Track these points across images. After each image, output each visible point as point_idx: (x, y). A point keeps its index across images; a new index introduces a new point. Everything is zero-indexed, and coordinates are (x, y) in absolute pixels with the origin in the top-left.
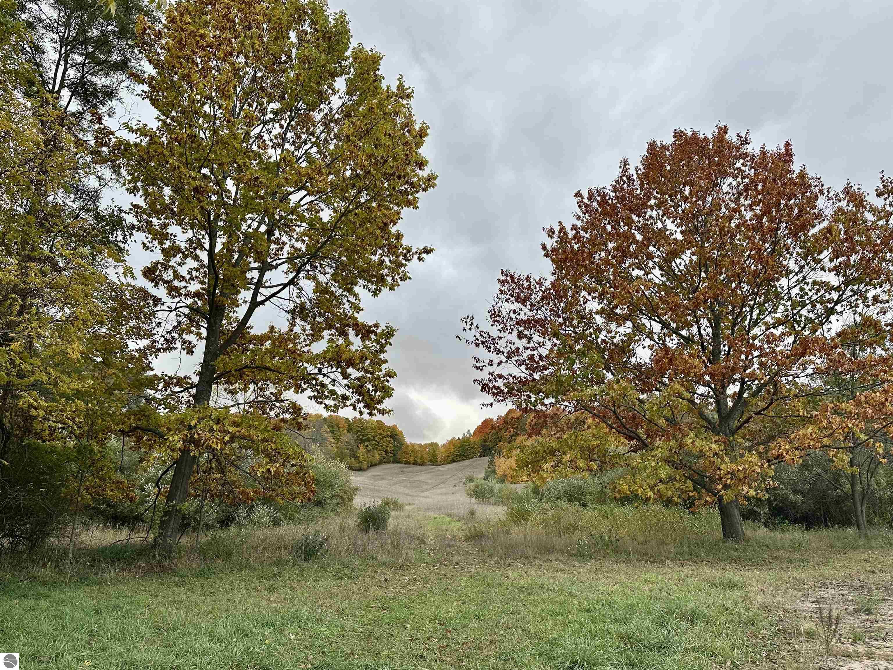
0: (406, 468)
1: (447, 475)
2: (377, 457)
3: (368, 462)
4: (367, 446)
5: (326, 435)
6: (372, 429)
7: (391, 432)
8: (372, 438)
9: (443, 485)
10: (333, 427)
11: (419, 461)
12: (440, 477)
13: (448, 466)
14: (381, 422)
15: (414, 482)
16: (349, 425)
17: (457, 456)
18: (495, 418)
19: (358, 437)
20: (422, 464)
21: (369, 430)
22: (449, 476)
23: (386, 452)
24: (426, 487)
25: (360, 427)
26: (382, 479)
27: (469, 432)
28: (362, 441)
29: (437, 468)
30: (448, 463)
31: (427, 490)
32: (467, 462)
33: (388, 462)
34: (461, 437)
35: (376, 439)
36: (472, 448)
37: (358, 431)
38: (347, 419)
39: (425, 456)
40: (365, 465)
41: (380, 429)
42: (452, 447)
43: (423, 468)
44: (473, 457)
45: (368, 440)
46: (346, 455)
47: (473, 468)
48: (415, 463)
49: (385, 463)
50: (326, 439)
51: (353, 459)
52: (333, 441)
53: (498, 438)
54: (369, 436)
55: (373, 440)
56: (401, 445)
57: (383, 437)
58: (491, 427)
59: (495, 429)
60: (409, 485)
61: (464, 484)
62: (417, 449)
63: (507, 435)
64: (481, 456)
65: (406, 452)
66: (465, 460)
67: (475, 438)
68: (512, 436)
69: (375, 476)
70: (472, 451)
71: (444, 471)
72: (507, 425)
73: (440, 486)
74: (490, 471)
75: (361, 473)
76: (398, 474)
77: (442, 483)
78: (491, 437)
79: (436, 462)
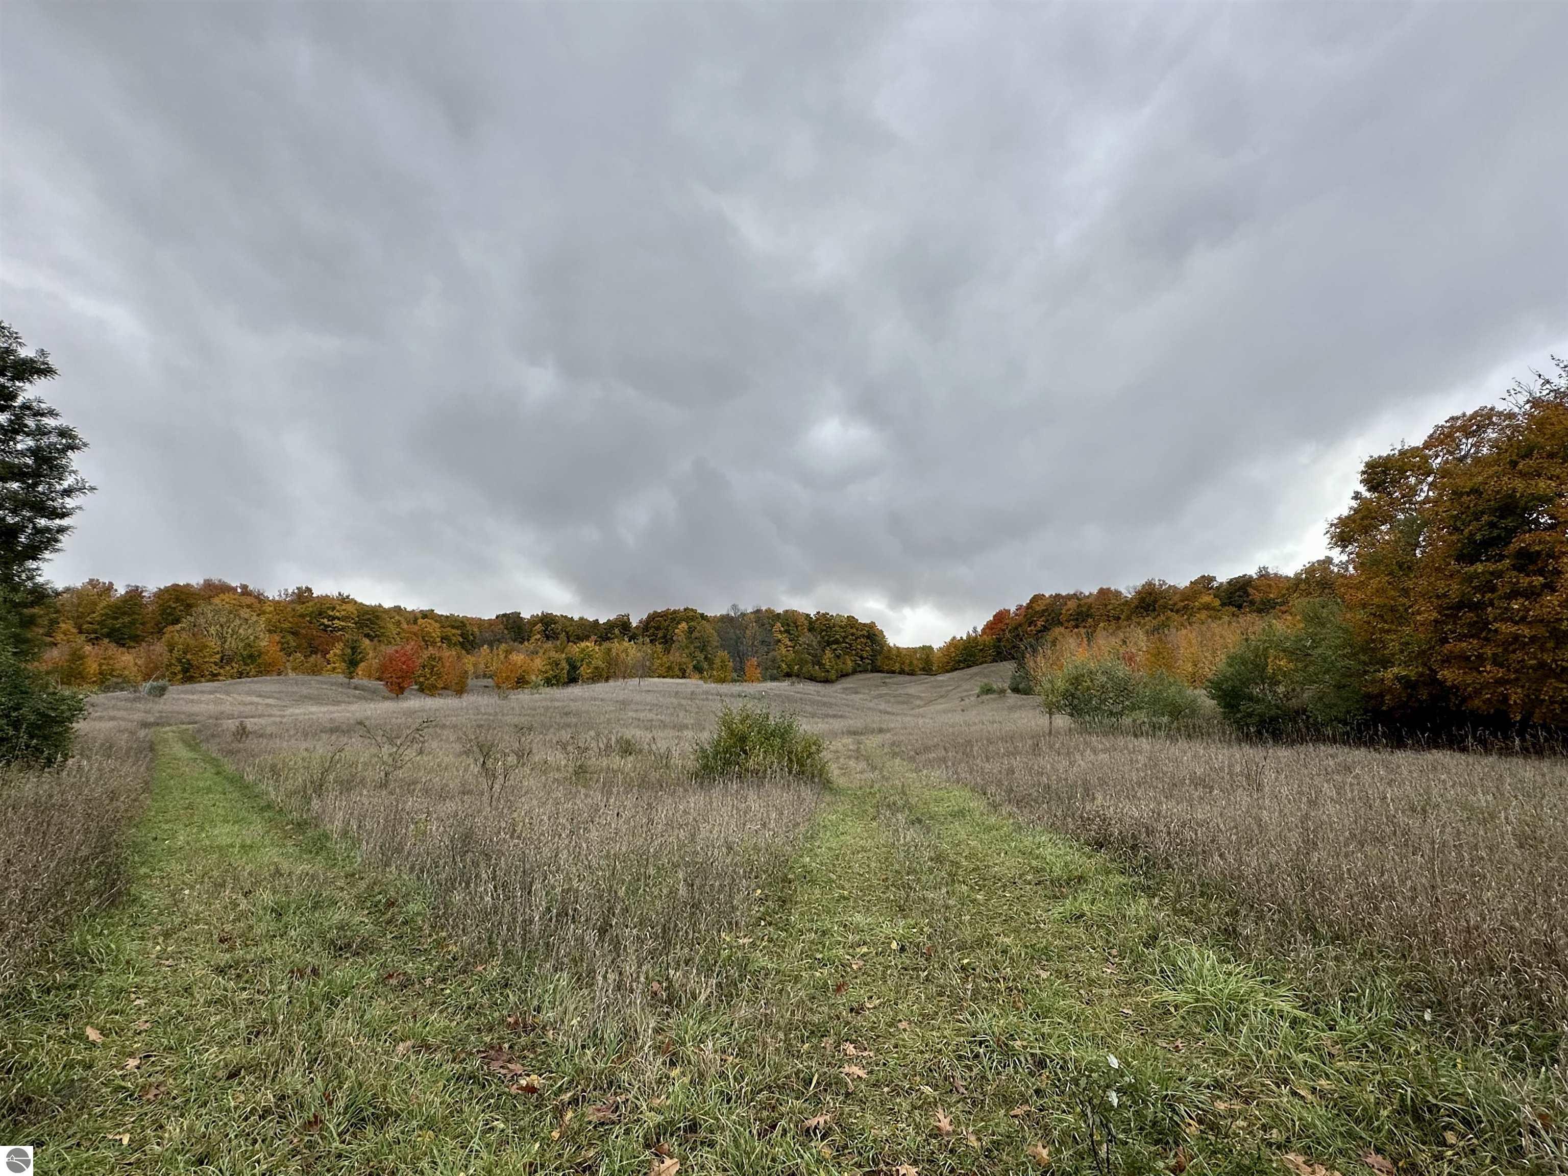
0: (890, 678)
1: (947, 686)
2: (850, 664)
3: (837, 670)
4: (836, 649)
5: (780, 636)
6: (841, 627)
7: (868, 632)
8: (841, 640)
9: (942, 700)
10: (788, 625)
11: (907, 669)
12: (939, 689)
13: (948, 675)
15: (900, 694)
16: (811, 623)
17: (960, 661)
18: (1013, 609)
19: (823, 638)
20: (912, 673)
21: (837, 628)
22: (950, 688)
23: (862, 658)
24: (918, 702)
25: (825, 625)
26: (857, 693)
27: (975, 630)
28: (829, 644)
29: (932, 678)
30: (948, 672)
31: (919, 707)
32: (974, 670)
33: (865, 671)
34: (965, 638)
35: (847, 640)
36: (981, 650)
37: (823, 630)
38: (808, 615)
39: (915, 662)
40: (833, 675)
41: (852, 628)
42: (953, 650)
43: (914, 678)
44: (981, 664)
45: (836, 642)
46: (807, 662)
47: (986, 676)
48: (902, 672)
49: (860, 672)
50: (779, 641)
51: (817, 667)
52: (789, 643)
53: (1018, 635)
54: (838, 637)
55: (843, 642)
56: (882, 648)
57: (856, 638)
58: (1007, 621)
59: (1013, 624)
60: (892, 700)
61: (978, 696)
62: (904, 652)
63: (1031, 631)
64: (994, 661)
65: (888, 658)
66: (971, 666)
67: (985, 636)
68: (1040, 631)
69: (846, 689)
70: (981, 654)
71: (943, 681)
72: (1032, 617)
73: (939, 701)
74: (1020, 676)
75: (827, 685)
76: (877, 686)
77: (942, 697)
78: (1008, 635)
79: (931, 669)
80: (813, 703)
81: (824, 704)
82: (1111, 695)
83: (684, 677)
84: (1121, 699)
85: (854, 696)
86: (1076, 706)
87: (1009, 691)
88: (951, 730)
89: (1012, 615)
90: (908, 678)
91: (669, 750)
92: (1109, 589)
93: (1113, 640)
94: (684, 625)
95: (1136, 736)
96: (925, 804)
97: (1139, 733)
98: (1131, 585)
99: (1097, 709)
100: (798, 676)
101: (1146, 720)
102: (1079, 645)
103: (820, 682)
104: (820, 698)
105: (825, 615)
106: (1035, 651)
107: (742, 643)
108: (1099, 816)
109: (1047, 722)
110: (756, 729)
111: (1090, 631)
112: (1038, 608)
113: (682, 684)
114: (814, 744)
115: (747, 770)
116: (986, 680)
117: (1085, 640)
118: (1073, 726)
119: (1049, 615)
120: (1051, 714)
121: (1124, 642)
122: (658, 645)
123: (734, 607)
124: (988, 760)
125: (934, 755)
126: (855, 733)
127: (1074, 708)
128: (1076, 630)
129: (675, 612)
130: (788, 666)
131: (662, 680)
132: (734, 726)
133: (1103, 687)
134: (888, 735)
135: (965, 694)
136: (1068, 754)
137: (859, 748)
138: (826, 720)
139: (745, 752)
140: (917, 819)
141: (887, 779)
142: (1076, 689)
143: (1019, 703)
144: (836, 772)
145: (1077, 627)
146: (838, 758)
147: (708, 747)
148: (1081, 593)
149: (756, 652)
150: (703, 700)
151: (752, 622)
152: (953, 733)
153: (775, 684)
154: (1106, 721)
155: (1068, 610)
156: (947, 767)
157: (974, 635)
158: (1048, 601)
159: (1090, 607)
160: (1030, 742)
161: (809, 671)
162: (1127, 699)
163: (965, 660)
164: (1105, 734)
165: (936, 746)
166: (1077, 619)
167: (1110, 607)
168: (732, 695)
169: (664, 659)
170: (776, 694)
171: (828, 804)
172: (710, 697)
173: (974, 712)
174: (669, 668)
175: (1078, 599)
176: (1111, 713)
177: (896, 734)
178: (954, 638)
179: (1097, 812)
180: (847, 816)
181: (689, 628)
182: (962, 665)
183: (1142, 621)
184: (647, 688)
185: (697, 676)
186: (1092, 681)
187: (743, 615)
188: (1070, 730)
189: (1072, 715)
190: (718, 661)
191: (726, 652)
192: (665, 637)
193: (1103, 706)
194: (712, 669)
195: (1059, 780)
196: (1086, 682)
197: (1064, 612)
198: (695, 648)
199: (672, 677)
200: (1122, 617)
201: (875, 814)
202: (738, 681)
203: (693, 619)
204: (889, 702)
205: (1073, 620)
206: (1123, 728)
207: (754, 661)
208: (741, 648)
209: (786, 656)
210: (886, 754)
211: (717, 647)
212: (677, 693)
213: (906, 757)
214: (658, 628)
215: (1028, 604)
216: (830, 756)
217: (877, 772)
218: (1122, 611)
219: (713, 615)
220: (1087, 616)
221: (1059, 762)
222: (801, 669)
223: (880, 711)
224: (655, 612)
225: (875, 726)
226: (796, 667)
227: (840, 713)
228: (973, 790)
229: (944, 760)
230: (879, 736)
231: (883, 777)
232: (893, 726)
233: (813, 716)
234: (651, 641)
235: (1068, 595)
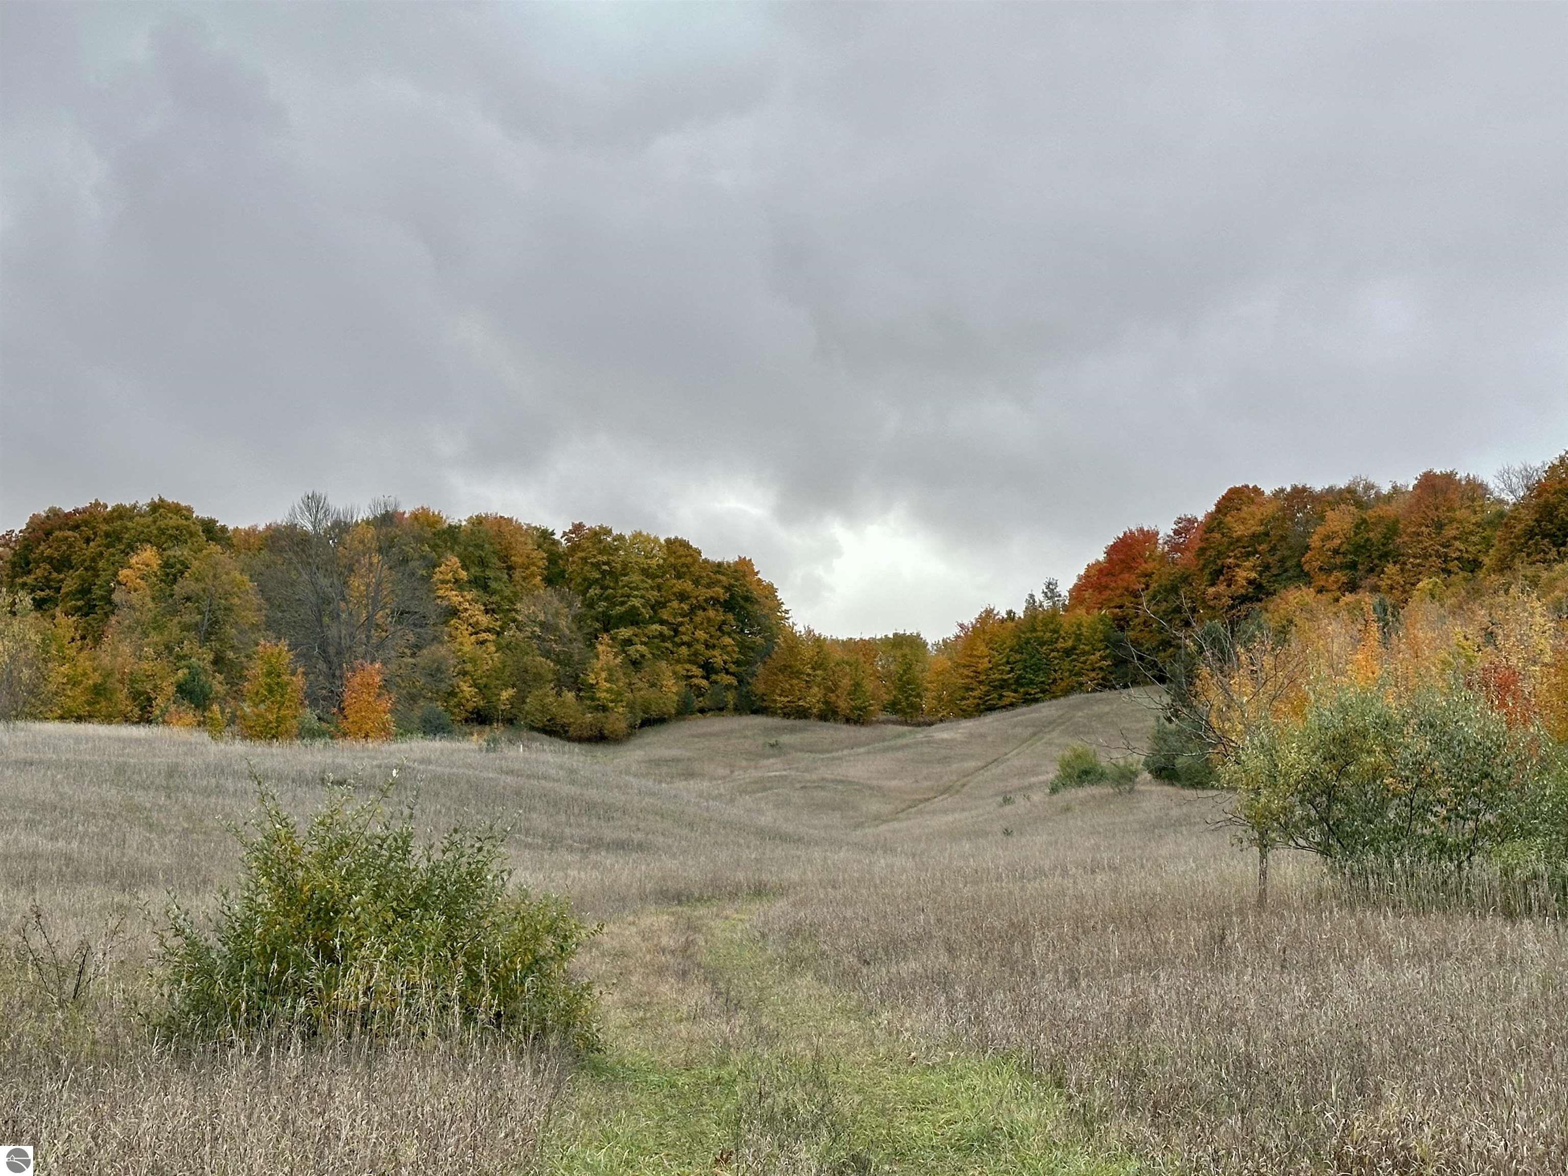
0: (793, 730)
1: (964, 758)
2: (671, 687)
3: (631, 706)
4: (629, 642)
5: (455, 597)
6: (645, 572)
7: (728, 588)
8: (646, 613)
9: (947, 801)
10: (483, 563)
11: (843, 704)
12: (938, 768)
13: (968, 725)
14: (685, 545)
15: (822, 784)
16: (554, 557)
17: (1004, 685)
18: (1166, 529)
19: (591, 605)
20: (858, 718)
21: (635, 578)
22: (971, 764)
23: (708, 669)
24: (874, 806)
25: (597, 566)
26: (690, 775)
27: (1051, 589)
28: (608, 624)
29: (921, 734)
30: (966, 714)
31: (879, 819)
32: (1046, 710)
33: (720, 709)
34: (1020, 613)
35: (665, 615)
36: (1068, 652)
37: (590, 583)
38: (545, 535)
39: (869, 686)
40: (618, 720)
41: (679, 576)
42: (982, 649)
43: (864, 732)
44: (1067, 692)
45: (632, 618)
46: (538, 678)
47: (1077, 731)
48: (828, 714)
49: (702, 711)
50: (454, 612)
51: (570, 696)
52: (484, 620)
53: (1178, 610)
54: (637, 602)
55: (652, 621)
56: (770, 640)
57: (693, 610)
58: (1149, 567)
59: (1163, 577)
60: (797, 797)
61: (1054, 790)
62: (838, 655)
63: (1217, 597)
64: (1105, 685)
65: (793, 672)
66: (1036, 700)
67: (1081, 612)
68: (1244, 599)
69: (658, 763)
70: (1066, 665)
71: (949, 744)
72: (1220, 554)
73: (937, 803)
74: (1180, 732)
75: (601, 752)
76: (755, 756)
77: (946, 790)
78: (1146, 608)
79: (917, 708)
80: (554, 803)
81: (590, 807)
82: (1444, 792)
83: (145, 719)
84: (1471, 804)
85: (681, 784)
86: (1339, 823)
87: (1147, 776)
88: (967, 891)
89: (1162, 547)
90: (845, 732)
91: (85, 949)
92: (1449, 478)
93: (1457, 630)
94: (148, 556)
95: (1509, 914)
96: (883, 1112)
97: (1520, 908)
98: (1518, 466)
99: (1399, 833)
100: (510, 721)
101: (1541, 867)
102: (1357, 642)
103: (580, 740)
104: (574, 790)
105: (597, 535)
106: (1224, 657)
107: (336, 616)
108: (1391, 1153)
109: (1253, 873)
110: (369, 884)
111: (1389, 601)
112: (1239, 530)
113: (138, 741)
114: (551, 930)
115: (332, 1011)
116: (1077, 744)
117: (1374, 627)
118: (1328, 882)
119: (1273, 550)
120: (1264, 846)
121: (1490, 636)
122: (60, 617)
123: (314, 503)
124: (1074, 981)
125: (913, 965)
126: (679, 898)
127: (1335, 830)
128: (1349, 598)
129: (121, 513)
130: (482, 690)
131: (72, 728)
132: (300, 873)
133: (1419, 766)
134: (782, 905)
135: (1015, 782)
136: (1311, 965)
137: (689, 944)
138: (593, 857)
139: (330, 956)
140: (855, 1158)
141: (772, 1039)
142: (1342, 772)
143: (1175, 812)
144: (618, 1017)
145: (1352, 587)
146: (624, 974)
147: (213, 941)
148: (1369, 487)
149: (381, 645)
150: (206, 792)
151: (367, 551)
152: (976, 901)
153: (436, 746)
154: (1424, 870)
155: (1328, 538)
156: (951, 1002)
157: (1047, 604)
158: (1269, 510)
159: (1392, 530)
160: (1200, 931)
161: (544, 709)
162: (1490, 807)
163: (1018, 681)
164: (1421, 909)
165: (922, 939)
166: (1353, 566)
167: (1450, 532)
168: (300, 780)
169: (84, 662)
170: (436, 778)
171: (586, 1116)
172: (230, 784)
173: (1041, 839)
174: (99, 691)
175: (1359, 504)
176: (1442, 847)
177: (803, 903)
178: (989, 613)
179: (1387, 1140)
180: (643, 1151)
181: (166, 565)
182: (1009, 697)
183: (1545, 575)
184: (22, 755)
185: (190, 717)
186: (1387, 751)
187: (341, 528)
188: (1320, 896)
189: (1325, 851)
190: (257, 668)
191: (284, 645)
192: (84, 591)
193: (1418, 827)
194: (239, 695)
195: (1280, 1043)
196: (1370, 752)
197: (1315, 541)
198: (186, 628)
199: (108, 719)
200: (1486, 561)
201: (729, 1145)
202: (321, 734)
203: (178, 537)
204: (786, 803)
205: (1342, 567)
206: (1476, 891)
207: (374, 671)
208: (333, 632)
209: (473, 660)
210: (772, 962)
211: (255, 627)
212: (121, 769)
213: (830, 973)
214: (63, 564)
215: (1211, 517)
216: (602, 967)
217: (741, 1018)
218: (1487, 542)
219: (244, 525)
220: (1384, 556)
221: (1282, 989)
222: (520, 699)
223: (762, 833)
224: (54, 513)
225: (741, 876)
226: (505, 694)
227: (638, 837)
228: (1025, 1071)
229: (943, 981)
230: (754, 907)
231: (760, 1031)
232: (795, 876)
233: (554, 842)
234: (39, 604)
235: (1330, 490)
